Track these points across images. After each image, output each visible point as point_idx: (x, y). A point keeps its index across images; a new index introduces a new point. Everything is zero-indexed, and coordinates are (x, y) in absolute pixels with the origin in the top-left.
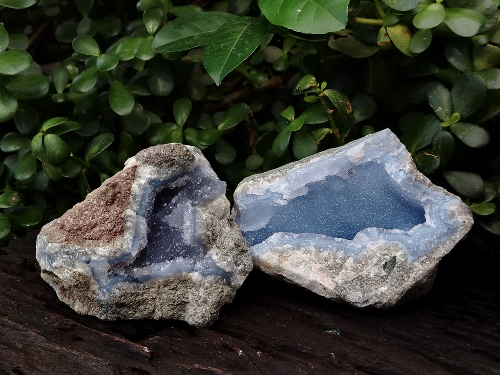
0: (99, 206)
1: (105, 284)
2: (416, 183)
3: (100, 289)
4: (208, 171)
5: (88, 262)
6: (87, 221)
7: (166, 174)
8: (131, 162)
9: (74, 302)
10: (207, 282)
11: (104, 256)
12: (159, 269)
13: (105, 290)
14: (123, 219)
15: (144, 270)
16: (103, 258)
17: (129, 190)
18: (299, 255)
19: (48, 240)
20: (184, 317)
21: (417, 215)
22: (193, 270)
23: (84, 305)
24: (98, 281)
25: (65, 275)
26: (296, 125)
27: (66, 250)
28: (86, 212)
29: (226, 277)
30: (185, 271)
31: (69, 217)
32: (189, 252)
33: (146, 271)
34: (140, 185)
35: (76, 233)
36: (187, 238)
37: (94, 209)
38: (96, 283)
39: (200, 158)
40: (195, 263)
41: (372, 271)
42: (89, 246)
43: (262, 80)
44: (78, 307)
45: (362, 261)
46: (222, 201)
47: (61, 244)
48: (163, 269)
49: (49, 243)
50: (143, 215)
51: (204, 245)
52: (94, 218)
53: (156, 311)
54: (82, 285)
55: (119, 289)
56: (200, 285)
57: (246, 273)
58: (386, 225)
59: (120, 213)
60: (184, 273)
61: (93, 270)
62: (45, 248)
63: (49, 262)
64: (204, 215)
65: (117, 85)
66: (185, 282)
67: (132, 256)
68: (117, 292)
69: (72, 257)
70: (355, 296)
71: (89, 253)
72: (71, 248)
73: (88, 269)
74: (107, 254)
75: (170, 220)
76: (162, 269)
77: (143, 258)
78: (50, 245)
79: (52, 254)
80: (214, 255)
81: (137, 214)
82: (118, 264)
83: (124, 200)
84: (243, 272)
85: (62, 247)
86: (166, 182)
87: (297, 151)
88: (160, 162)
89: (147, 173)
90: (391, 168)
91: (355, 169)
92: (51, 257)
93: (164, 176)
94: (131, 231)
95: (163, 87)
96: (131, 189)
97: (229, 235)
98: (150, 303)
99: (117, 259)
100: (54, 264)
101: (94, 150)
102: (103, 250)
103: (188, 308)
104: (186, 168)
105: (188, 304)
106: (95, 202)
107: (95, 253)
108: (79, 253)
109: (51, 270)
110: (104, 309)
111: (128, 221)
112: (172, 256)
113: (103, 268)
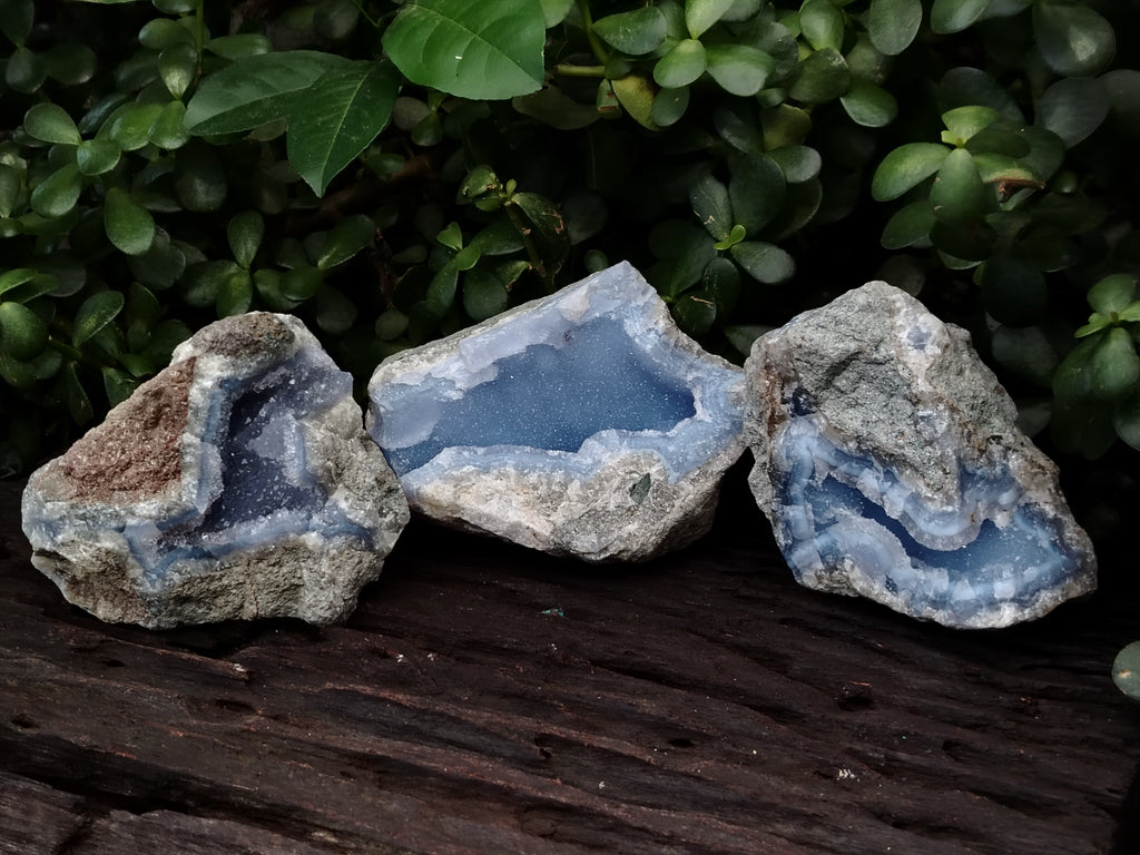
0: (132, 431)
1: (153, 566)
2: (677, 351)
3: (144, 574)
4: (319, 357)
5: (121, 530)
6: (113, 459)
7: (247, 367)
8: (184, 351)
9: (95, 604)
10: (333, 548)
11: (150, 517)
12: (249, 532)
13: (154, 577)
14: (178, 451)
15: (220, 536)
16: (147, 521)
17: (186, 400)
18: (489, 482)
19: (44, 498)
20: (296, 610)
21: (682, 404)
22: (306, 529)
23: (115, 607)
24: (141, 561)
25: (81, 556)
26: (468, 259)
27: (81, 512)
28: (110, 444)
29: (365, 536)
30: (293, 532)
31: (79, 454)
32: (297, 499)
33: (224, 538)
34: (203, 390)
35: (96, 481)
36: (293, 475)
37: (122, 437)
38: (138, 564)
39: (302, 333)
40: (310, 517)
41: (612, 500)
42: (120, 501)
43: (394, 166)
44: (104, 611)
45: (596, 485)
46: (348, 407)
47: (69, 502)
48: (256, 531)
49: (47, 501)
50: (214, 442)
51: (321, 486)
52: (123, 452)
53: (246, 604)
54: (113, 571)
55: (181, 572)
56: (322, 554)
57: (400, 527)
58: (631, 424)
59: (172, 440)
60: (292, 536)
61: (130, 543)
62: (41, 511)
63: (49, 535)
64: (318, 434)
65: (117, 197)
66: (294, 550)
67: (198, 513)
68: (176, 577)
69: (91, 524)
70: (585, 544)
71: (123, 513)
72: (89, 508)
73: (121, 541)
74: (154, 513)
75: (260, 446)
76: (254, 532)
77: (216, 517)
78: (49, 505)
79: (54, 521)
80: (342, 500)
81: (202, 441)
82: (175, 528)
83: (176, 417)
84: (392, 526)
85: (72, 507)
86: (248, 382)
87: (472, 305)
88: (236, 348)
89: (214, 369)
90: (634, 327)
91: (573, 332)
92: (52, 527)
93: (245, 371)
94: (194, 470)
95: (204, 194)
96: (190, 399)
97: (366, 466)
98: (234, 591)
99: (172, 520)
100: (60, 538)
101: (89, 325)
102: (148, 507)
103: (302, 594)
104: (279, 353)
105: (302, 589)
106: (124, 425)
107: (133, 514)
108: (104, 514)
109: (54, 548)
110: (153, 610)
111: (186, 453)
112: (269, 508)
113: (149, 538)
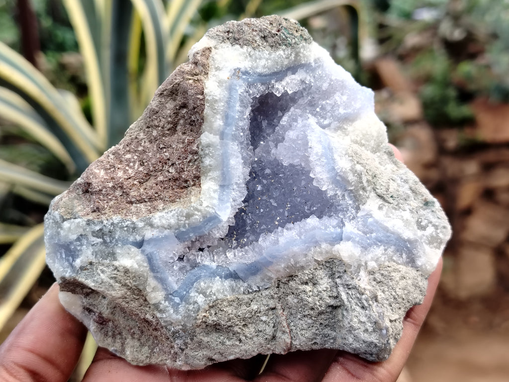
0: (151, 142)
1: (176, 287)
3: (167, 298)
5: (140, 245)
6: (130, 171)
7: (265, 60)
9: (123, 344)
10: (372, 259)
11: (170, 227)
12: (276, 242)
13: (177, 300)
14: (196, 153)
15: (246, 252)
16: (166, 232)
17: (202, 93)
19: (62, 217)
20: (335, 339)
22: (339, 239)
23: (142, 345)
24: (162, 281)
25: (99, 278)
27: (98, 228)
28: (128, 156)
29: (405, 249)
30: (326, 241)
31: (97, 170)
33: (250, 254)
34: (220, 83)
37: (140, 149)
38: (160, 286)
40: (342, 224)
42: (137, 214)
47: (86, 219)
48: (284, 240)
49: (64, 220)
50: (235, 138)
52: (142, 164)
53: (279, 334)
55: (204, 293)
56: (359, 266)
57: (441, 243)
59: (191, 143)
60: (324, 246)
61: (150, 259)
62: (58, 233)
63: (68, 260)
66: (328, 264)
67: (220, 221)
68: (200, 299)
69: (108, 240)
71: (141, 225)
72: (105, 222)
73: (140, 257)
74: (173, 221)
76: (282, 240)
78: (66, 225)
79: (71, 243)
81: (222, 138)
82: (196, 240)
83: (193, 118)
84: (433, 241)
85: (89, 223)
92: (70, 250)
94: (215, 174)
96: (206, 91)
98: (264, 318)
99: (194, 228)
100: (78, 263)
102: (166, 216)
103: (340, 317)
105: (340, 311)
106: (142, 135)
107: (151, 225)
108: (122, 228)
109: (74, 275)
110: (179, 342)
111: (206, 155)
112: (297, 215)
113: (168, 252)
